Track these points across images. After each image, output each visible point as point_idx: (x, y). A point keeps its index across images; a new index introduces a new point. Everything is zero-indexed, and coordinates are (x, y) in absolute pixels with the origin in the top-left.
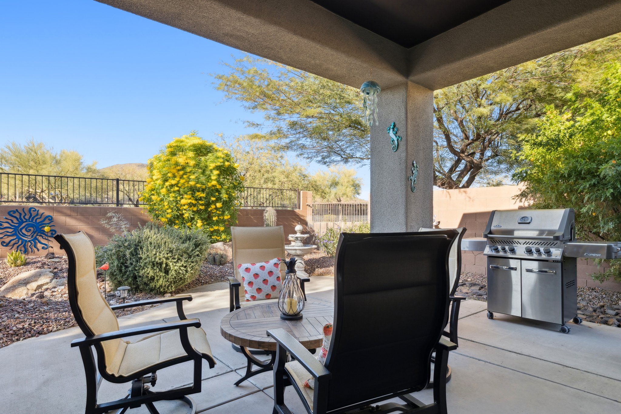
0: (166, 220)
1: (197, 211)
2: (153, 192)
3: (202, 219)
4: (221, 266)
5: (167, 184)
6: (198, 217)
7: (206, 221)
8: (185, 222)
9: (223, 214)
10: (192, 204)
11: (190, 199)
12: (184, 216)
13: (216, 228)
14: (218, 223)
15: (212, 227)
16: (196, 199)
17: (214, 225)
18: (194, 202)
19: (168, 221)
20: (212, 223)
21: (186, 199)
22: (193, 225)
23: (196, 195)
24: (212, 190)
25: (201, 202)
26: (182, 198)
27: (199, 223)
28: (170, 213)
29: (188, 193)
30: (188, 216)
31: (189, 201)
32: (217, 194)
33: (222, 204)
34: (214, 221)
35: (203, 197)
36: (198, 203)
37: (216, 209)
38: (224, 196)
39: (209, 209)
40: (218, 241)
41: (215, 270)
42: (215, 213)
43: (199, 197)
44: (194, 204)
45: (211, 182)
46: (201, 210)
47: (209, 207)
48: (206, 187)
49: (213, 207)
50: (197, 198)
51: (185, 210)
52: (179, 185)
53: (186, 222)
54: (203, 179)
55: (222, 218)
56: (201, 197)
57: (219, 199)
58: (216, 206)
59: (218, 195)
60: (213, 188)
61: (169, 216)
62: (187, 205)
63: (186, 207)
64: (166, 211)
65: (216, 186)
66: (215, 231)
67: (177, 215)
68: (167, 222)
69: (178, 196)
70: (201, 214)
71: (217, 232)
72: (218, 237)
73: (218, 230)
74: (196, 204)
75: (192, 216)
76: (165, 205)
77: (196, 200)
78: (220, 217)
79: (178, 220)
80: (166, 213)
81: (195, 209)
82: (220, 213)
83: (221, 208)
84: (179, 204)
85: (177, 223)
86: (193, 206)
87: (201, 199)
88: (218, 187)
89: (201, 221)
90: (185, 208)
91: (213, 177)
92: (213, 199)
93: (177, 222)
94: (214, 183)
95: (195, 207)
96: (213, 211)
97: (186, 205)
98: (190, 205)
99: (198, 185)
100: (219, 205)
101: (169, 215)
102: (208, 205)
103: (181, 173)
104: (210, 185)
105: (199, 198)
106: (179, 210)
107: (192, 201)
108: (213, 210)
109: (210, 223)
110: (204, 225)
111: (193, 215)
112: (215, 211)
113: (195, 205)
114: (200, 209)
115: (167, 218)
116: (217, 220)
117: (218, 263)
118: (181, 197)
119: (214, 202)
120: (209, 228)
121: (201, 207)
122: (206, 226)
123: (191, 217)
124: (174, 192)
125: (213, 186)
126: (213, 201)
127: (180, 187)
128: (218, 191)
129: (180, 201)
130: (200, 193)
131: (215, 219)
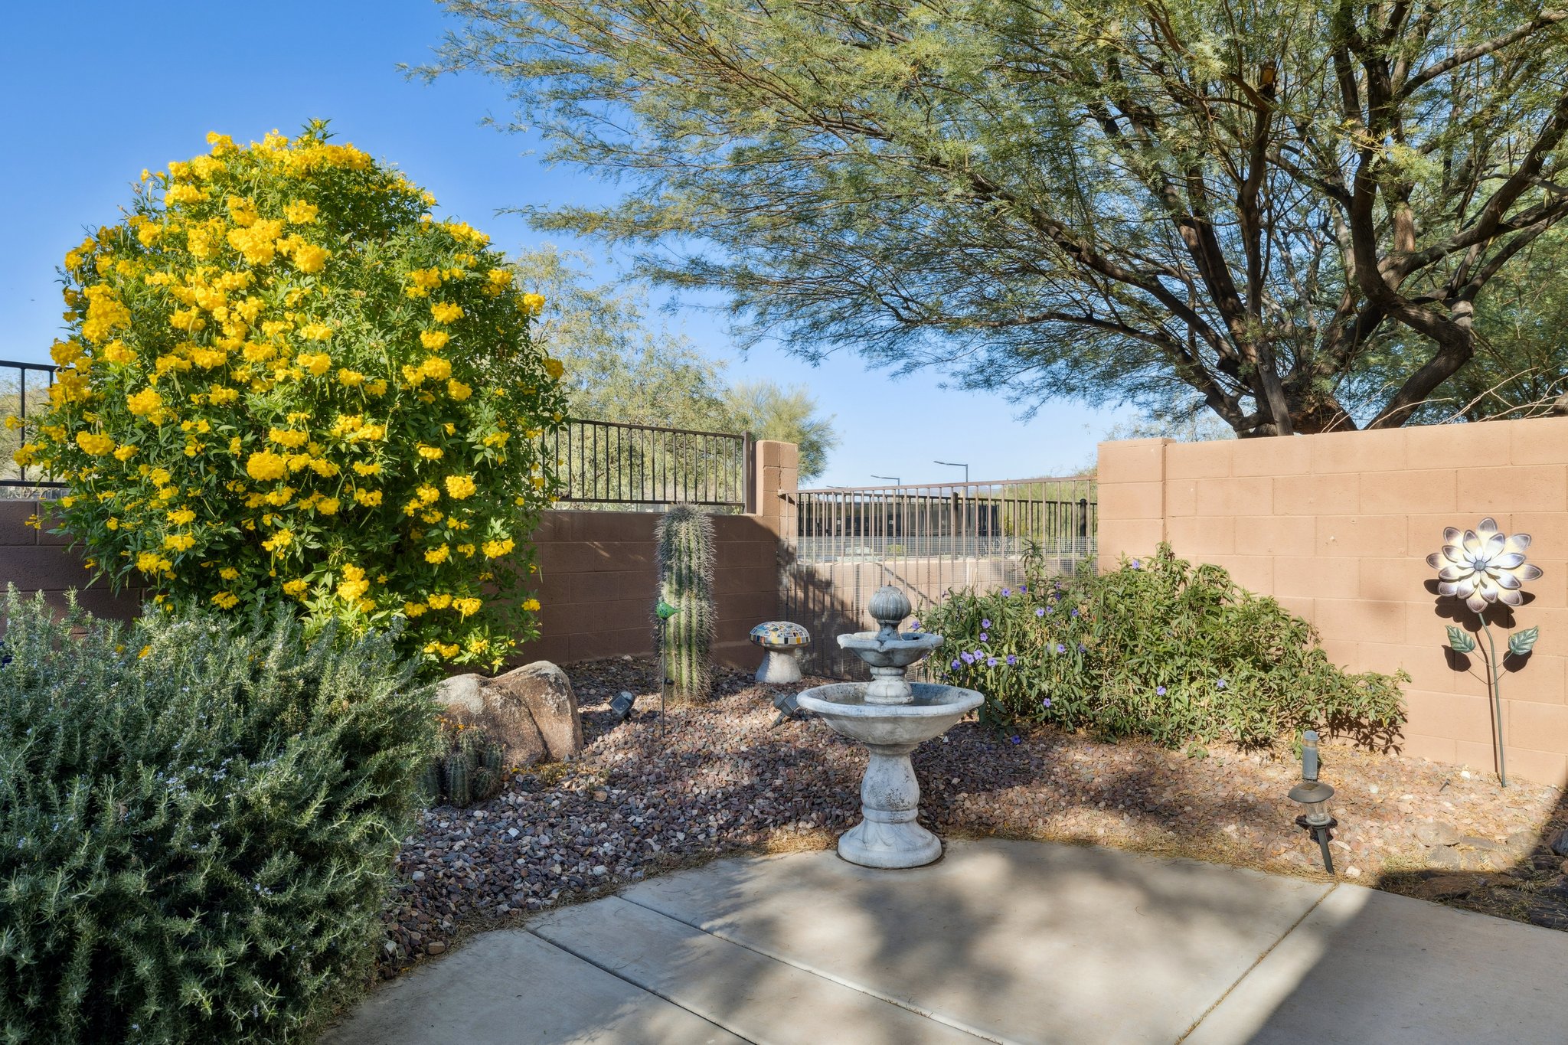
0: (166, 565)
1: (343, 514)
2: (89, 417)
3: (367, 562)
4: (478, 814)
5: (167, 363)
6: (349, 552)
7: (389, 568)
8: (273, 573)
9: (478, 531)
10: (316, 477)
11: (302, 449)
12: (268, 546)
13: (439, 602)
14: (449, 577)
15: (418, 599)
16: (336, 449)
17: (431, 590)
18: (323, 467)
19: (174, 569)
20: (417, 576)
21: (278, 450)
22: (317, 592)
23: (337, 430)
24: (426, 410)
25: (361, 468)
26: (258, 446)
27: (353, 584)
28: (186, 525)
29: (292, 418)
30: (287, 542)
31: (297, 463)
32: (450, 428)
33: (474, 482)
34: (430, 566)
35: (378, 443)
36: (348, 471)
37: (445, 503)
38: (489, 441)
39: (410, 508)
40: (450, 669)
41: (453, 840)
42: (436, 526)
43: (351, 437)
44: (325, 481)
45: (419, 363)
46: (361, 510)
47: (408, 500)
48: (390, 386)
49: (428, 494)
50: (343, 447)
51: (274, 509)
52: (241, 374)
53: (280, 571)
54: (374, 344)
55: (469, 550)
56: (362, 444)
57: (459, 456)
58: (444, 493)
59: (454, 436)
60: (429, 398)
61: (180, 542)
62: (289, 484)
63: (277, 497)
64: (162, 517)
65: (443, 385)
66: (433, 616)
67: (228, 537)
68: (173, 577)
69: (231, 434)
70: (361, 533)
71: (448, 624)
72: (449, 644)
73: (451, 613)
74: (336, 478)
75: (315, 546)
76: (158, 482)
77: (337, 456)
78: (461, 549)
79: (234, 565)
80: (161, 528)
81: (330, 506)
82: (464, 525)
83: (469, 500)
84: (242, 478)
85: (229, 582)
86: (320, 490)
87: (363, 452)
88: (457, 391)
89: (361, 572)
90: (272, 498)
91: (434, 339)
92: (430, 453)
93: (228, 573)
94: (435, 367)
95: (330, 495)
96: (427, 519)
97: (279, 486)
98: (303, 482)
99: (350, 377)
100: (459, 485)
101: (178, 536)
102: (398, 486)
103: (250, 307)
104: (413, 377)
105: (356, 449)
106: (234, 510)
107: (313, 463)
108: (426, 512)
109: (408, 578)
110: (373, 591)
111: (318, 537)
112: (438, 516)
113: (328, 486)
114: (359, 504)
115: (170, 555)
116: (445, 565)
117: (460, 793)
118: (249, 438)
119: (436, 473)
120: (401, 605)
121: (362, 496)
122: (385, 597)
123: (305, 551)
124: (208, 409)
125: (429, 384)
126: (427, 467)
127: (243, 387)
128: (453, 411)
129: (243, 461)
130: (358, 419)
131: (436, 556)
